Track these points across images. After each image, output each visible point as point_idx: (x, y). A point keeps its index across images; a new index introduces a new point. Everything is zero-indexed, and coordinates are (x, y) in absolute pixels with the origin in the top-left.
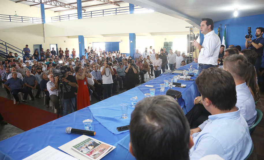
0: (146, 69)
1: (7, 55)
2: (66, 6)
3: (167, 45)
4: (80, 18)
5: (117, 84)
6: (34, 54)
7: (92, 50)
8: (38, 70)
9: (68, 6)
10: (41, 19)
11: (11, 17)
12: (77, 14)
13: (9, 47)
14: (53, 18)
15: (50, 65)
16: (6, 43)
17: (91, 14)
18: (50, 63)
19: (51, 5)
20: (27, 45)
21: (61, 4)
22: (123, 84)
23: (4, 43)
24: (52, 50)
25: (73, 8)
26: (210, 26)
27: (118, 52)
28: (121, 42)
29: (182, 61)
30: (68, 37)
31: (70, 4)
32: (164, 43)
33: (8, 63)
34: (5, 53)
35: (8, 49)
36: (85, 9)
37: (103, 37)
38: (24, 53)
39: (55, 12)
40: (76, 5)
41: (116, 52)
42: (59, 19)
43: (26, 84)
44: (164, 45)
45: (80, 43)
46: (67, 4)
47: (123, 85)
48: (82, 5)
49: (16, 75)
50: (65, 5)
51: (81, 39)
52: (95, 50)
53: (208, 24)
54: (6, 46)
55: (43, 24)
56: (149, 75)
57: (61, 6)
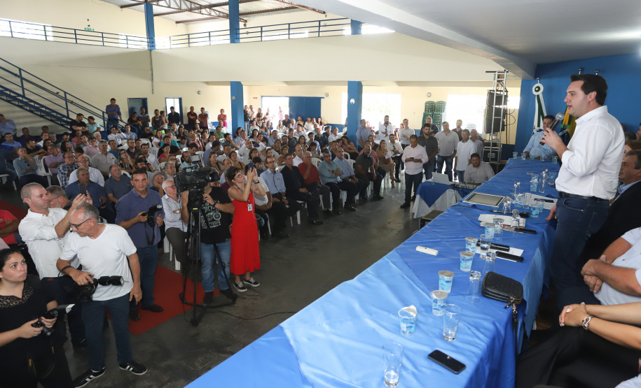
0: (384, 167)
1: (69, 120)
2: (203, 11)
3: (433, 110)
4: (236, 41)
5: (319, 200)
6: (130, 120)
7: (259, 115)
8: (139, 164)
9: (208, 10)
10: (146, 40)
11: (77, 32)
12: (228, 32)
13: (72, 102)
14: (172, 38)
15: (165, 149)
16: (65, 93)
17: (262, 32)
18: (166, 145)
19: (169, 7)
20: (113, 100)
21: (191, 6)
22: (331, 201)
23: (62, 94)
24: (169, 111)
25: (219, 16)
26: (593, 94)
27: (317, 122)
28: (326, 98)
29: (473, 155)
30: (207, 83)
31: (211, 6)
32: (426, 103)
33: (70, 140)
34: (64, 116)
35: (71, 107)
36: (245, 19)
37: (285, 85)
38: (106, 116)
39: (177, 22)
40: (226, 9)
41: (315, 121)
42: (187, 41)
43: (110, 195)
44: (426, 109)
45: (234, 98)
46: (205, 7)
47: (331, 205)
48: (240, 9)
49: (88, 174)
50: (201, 7)
51: (237, 89)
52: (267, 114)
53: (586, 89)
54: (65, 99)
55: (151, 50)
56: (390, 181)
57: (191, 10)
